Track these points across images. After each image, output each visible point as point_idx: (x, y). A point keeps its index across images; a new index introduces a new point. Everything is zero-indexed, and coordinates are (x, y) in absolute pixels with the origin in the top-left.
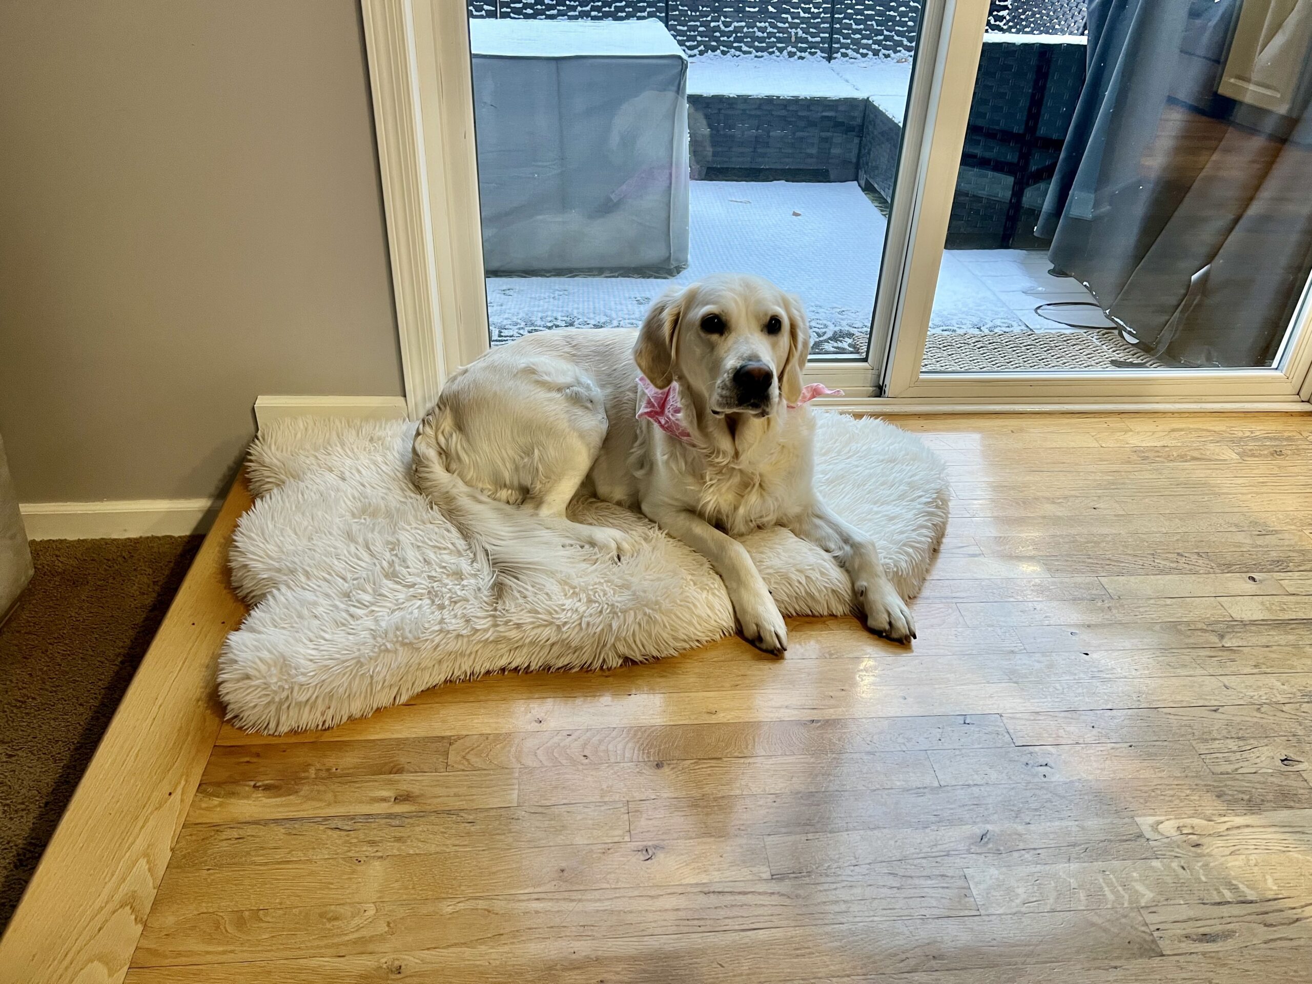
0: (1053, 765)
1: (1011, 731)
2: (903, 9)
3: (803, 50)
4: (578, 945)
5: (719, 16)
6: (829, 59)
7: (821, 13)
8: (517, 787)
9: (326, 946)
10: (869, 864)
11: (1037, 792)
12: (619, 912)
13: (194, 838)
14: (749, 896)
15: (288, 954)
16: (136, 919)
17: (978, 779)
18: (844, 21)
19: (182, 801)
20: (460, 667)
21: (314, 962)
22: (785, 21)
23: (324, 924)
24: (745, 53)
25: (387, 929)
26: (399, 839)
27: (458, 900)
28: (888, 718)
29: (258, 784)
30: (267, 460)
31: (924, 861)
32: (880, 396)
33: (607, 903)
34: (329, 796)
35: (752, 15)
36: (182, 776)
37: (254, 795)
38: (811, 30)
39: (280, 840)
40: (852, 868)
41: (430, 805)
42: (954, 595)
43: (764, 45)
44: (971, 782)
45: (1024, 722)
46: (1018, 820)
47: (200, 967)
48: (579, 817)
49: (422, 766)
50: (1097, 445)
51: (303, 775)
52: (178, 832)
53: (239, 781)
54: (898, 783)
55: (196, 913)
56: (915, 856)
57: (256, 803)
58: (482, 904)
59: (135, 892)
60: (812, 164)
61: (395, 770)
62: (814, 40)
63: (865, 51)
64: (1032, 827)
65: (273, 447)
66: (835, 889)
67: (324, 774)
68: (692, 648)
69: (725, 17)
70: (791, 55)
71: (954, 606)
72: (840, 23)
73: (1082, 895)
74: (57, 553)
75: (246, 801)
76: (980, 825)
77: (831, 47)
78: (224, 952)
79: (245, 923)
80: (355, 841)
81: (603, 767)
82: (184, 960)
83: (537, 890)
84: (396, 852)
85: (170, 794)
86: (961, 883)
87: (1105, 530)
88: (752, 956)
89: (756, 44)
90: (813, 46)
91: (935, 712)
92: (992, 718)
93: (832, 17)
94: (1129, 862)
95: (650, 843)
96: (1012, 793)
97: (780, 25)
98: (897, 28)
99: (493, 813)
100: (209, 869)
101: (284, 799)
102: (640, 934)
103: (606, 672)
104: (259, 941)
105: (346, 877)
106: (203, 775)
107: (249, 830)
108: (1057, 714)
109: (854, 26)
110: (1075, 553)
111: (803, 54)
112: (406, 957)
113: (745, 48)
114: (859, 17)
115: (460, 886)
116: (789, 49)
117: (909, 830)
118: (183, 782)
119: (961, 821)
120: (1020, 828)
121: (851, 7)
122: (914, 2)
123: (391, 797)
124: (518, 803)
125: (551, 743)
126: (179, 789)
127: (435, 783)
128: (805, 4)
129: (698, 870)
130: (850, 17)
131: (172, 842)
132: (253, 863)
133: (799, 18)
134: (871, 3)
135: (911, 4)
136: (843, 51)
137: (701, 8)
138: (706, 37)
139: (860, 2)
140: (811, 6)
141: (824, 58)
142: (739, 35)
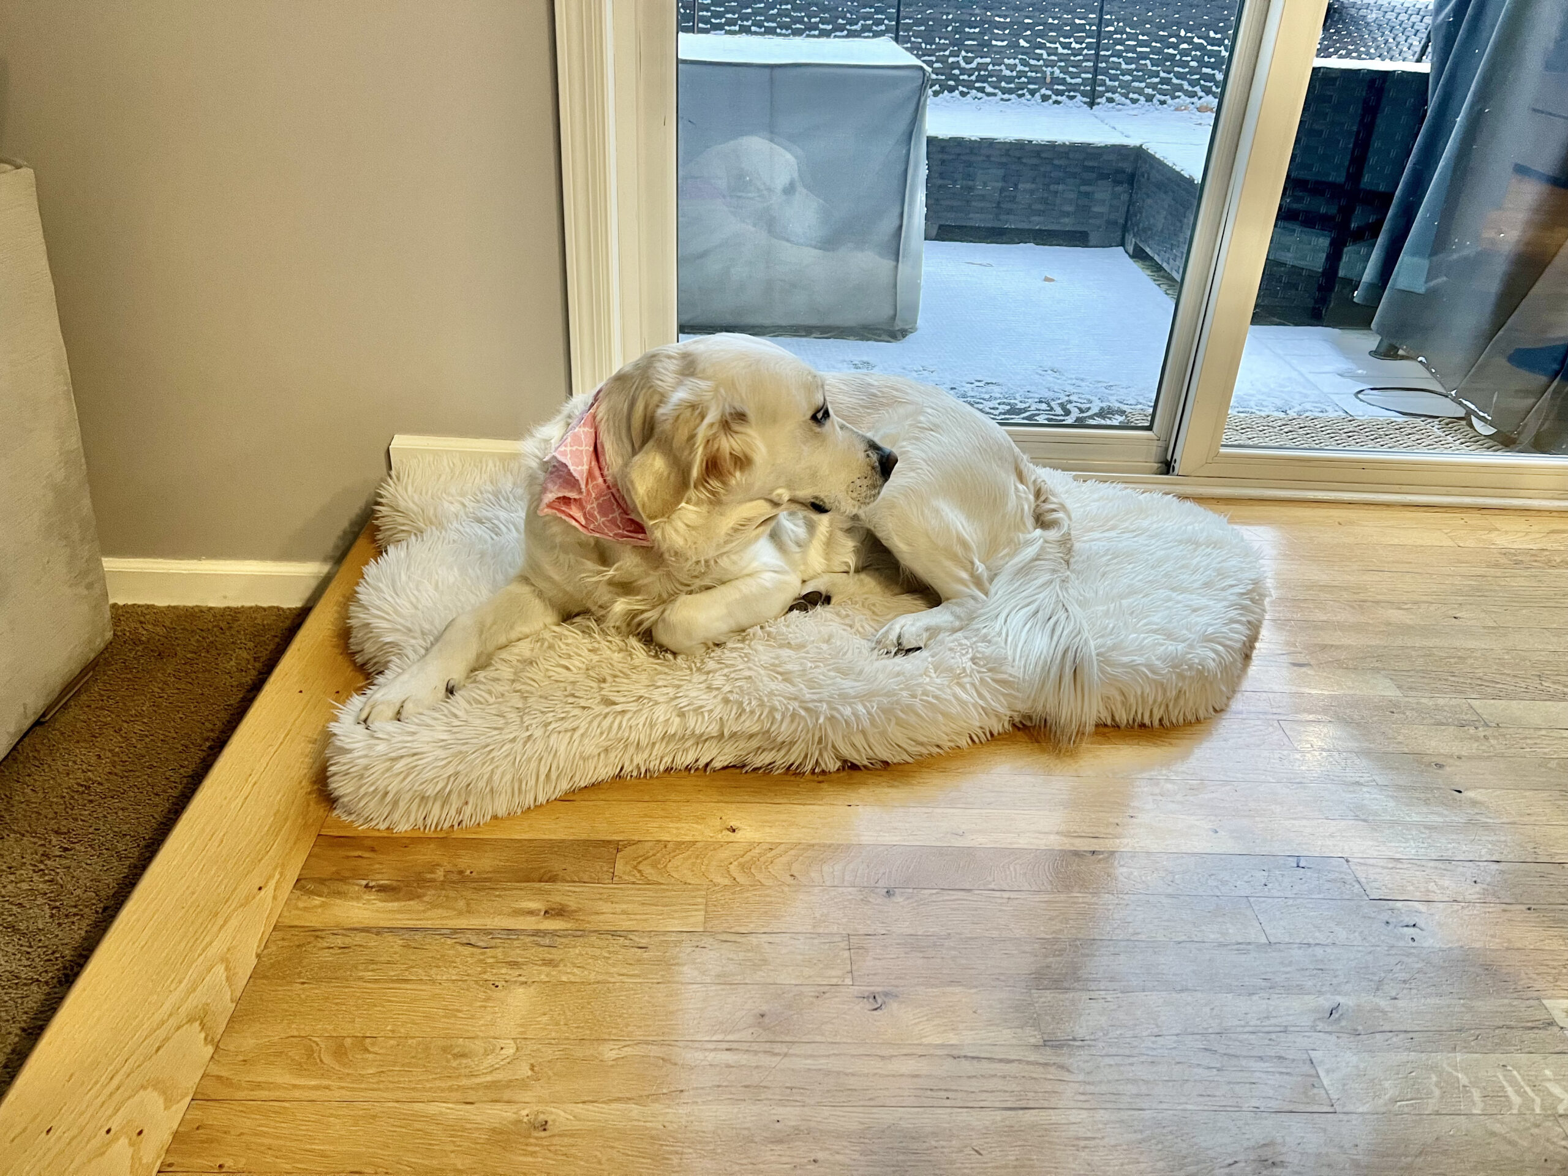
0: (1423, 926)
1: (1363, 880)
2: (1185, 46)
3: (1060, 93)
4: (781, 1112)
5: (959, 50)
6: (1092, 104)
7: (1083, 49)
8: (702, 907)
9: (450, 1089)
10: (1177, 1035)
11: (1405, 959)
12: (838, 1073)
13: (286, 944)
14: (1015, 1064)
15: (400, 1095)
16: (206, 1039)
17: (1321, 937)
18: (1112, 59)
19: (275, 898)
20: (632, 761)
21: (433, 1108)
22: (1039, 58)
23: (448, 1061)
24: (989, 94)
25: (530, 1073)
26: (549, 963)
27: (623, 1043)
28: (1194, 854)
29: (371, 884)
30: (402, 504)
31: (1253, 1036)
32: (1166, 473)
33: (823, 1061)
34: (461, 904)
35: (1000, 51)
36: (275, 869)
37: (366, 897)
38: (1071, 69)
39: (396, 953)
40: (1154, 1039)
41: (589, 922)
42: (1275, 711)
43: (1012, 86)
44: (1311, 941)
45: (1379, 870)
46: (1379, 993)
47: (286, 1104)
48: (784, 951)
49: (581, 874)
50: (1451, 544)
51: (429, 876)
52: (267, 936)
53: (348, 878)
54: (1212, 936)
55: (283, 1035)
56: (1239, 1029)
57: (366, 906)
58: (655, 1051)
59: (208, 1005)
60: (1068, 224)
61: (546, 878)
62: (1073, 81)
63: (1135, 96)
64: (1400, 1003)
65: (410, 489)
66: (1132, 1064)
67: (455, 877)
68: (931, 755)
69: (967, 52)
70: (1045, 98)
71: (1276, 724)
72: (1107, 62)
73: (1476, 1094)
74: (142, 619)
75: (355, 904)
76: (1328, 996)
77: (1093, 90)
78: (316, 1088)
79: (346, 1054)
80: (491, 960)
81: (816, 890)
82: (264, 1094)
83: (730, 1037)
84: (543, 977)
85: (260, 889)
86: (1307, 1069)
87: (1471, 644)
88: (1019, 1143)
89: (1003, 84)
90: (1073, 88)
91: (1257, 850)
92: (1334, 862)
93: (1097, 55)
94: (1537, 1057)
95: (880, 989)
96: (1370, 958)
97: (1032, 62)
98: (1176, 69)
99: (671, 938)
100: (303, 983)
101: (403, 903)
102: (867, 1103)
103: (821, 776)
104: (363, 1076)
105: (478, 1004)
106: (303, 869)
107: (359, 938)
108: (1423, 863)
109: (1124, 66)
110: (1434, 669)
111: (1059, 98)
112: (554, 1110)
113: (989, 89)
114: (1130, 55)
115: (627, 1025)
116: (1043, 91)
117: (1230, 996)
118: (277, 876)
119: (1301, 990)
120: (1383, 1003)
121: (1121, 42)
122: (1199, 38)
123: (540, 910)
124: (705, 928)
125: (747, 857)
126: (272, 884)
127: (598, 896)
128: (1065, 38)
129: (943, 1028)
130: (1119, 55)
131: (258, 947)
132: (360, 978)
133: (1055, 54)
134: (1145, 38)
135: (1196, 40)
136: (1109, 95)
137: (937, 40)
138: (942, 74)
139: (1134, 37)
140: (1072, 40)
141: (1085, 103)
142: (982, 73)
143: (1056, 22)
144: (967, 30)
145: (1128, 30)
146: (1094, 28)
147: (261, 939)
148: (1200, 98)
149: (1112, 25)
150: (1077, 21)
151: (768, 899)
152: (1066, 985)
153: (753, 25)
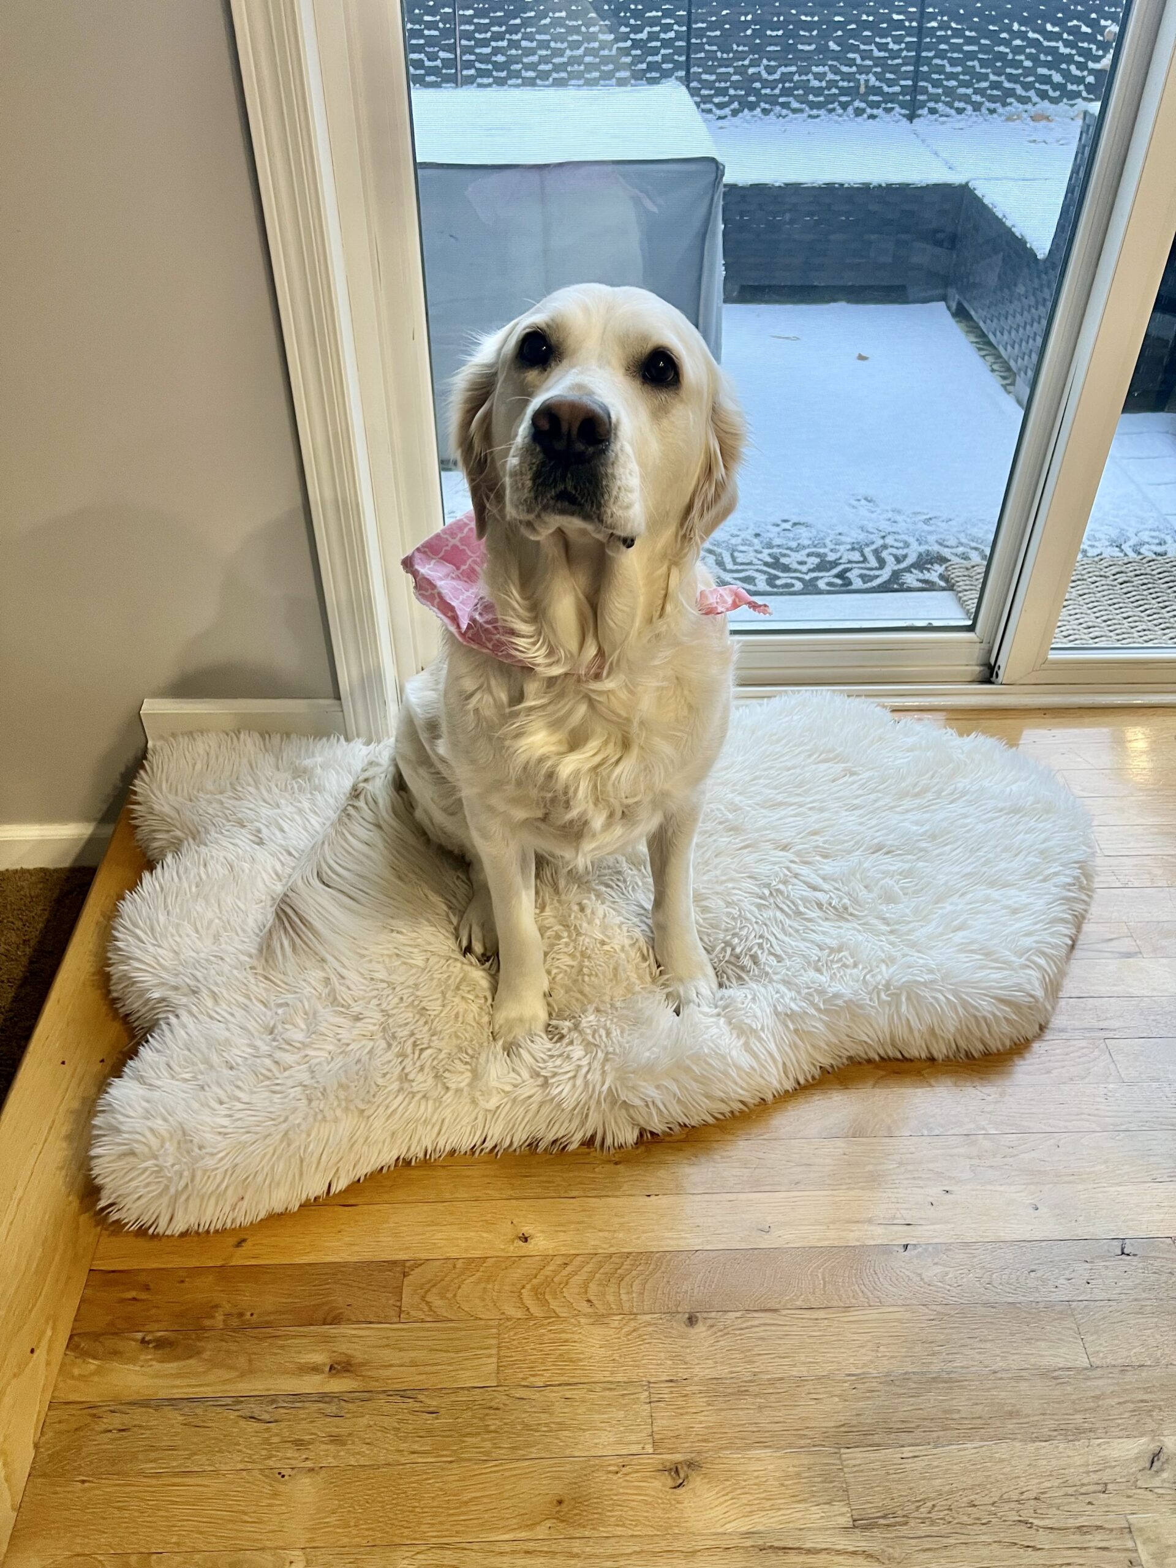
2: (1018, 42)
3: (876, 104)
5: (761, 59)
6: (911, 118)
7: (901, 50)
8: (494, 1351)
13: (63, 1427)
18: (935, 61)
19: (48, 1363)
22: (851, 63)
24: (795, 111)
26: (336, 1440)
27: (416, 1549)
28: (1014, 1243)
29: (147, 1338)
30: (157, 805)
31: (1071, 1500)
32: (991, 682)
34: (242, 1361)
35: (807, 56)
36: (46, 1322)
37: (142, 1357)
38: (888, 76)
39: (176, 1434)
40: (969, 1510)
41: (378, 1380)
42: (1103, 1025)
43: (821, 99)
48: (581, 1409)
49: (367, 1312)
51: (207, 1323)
52: (43, 1416)
53: (122, 1331)
54: (1030, 1360)
55: (68, 1553)
57: (146, 1370)
60: (883, 278)
61: (330, 1318)
62: (891, 90)
63: (961, 105)
65: (165, 785)
67: (235, 1322)
69: (769, 60)
70: (859, 112)
71: (1102, 1043)
72: (929, 65)
75: (131, 1367)
76: (1150, 1437)
77: (914, 100)
80: (275, 1440)
81: (614, 1320)
83: (526, 1535)
84: (332, 1461)
85: (32, 1351)
86: (1124, 1540)
89: (811, 97)
90: (891, 98)
91: (1080, 1233)
92: (1162, 1245)
93: (918, 56)
95: (682, 1457)
97: (845, 69)
98: (1008, 70)
99: (463, 1397)
100: (83, 1482)
101: (182, 1364)
103: (617, 1154)
105: (265, 1502)
106: (75, 1320)
107: (137, 1416)
109: (948, 69)
111: (875, 112)
113: (795, 105)
114: (955, 55)
115: (419, 1524)
116: (857, 104)
118: (49, 1333)
119: (1123, 1430)
121: (945, 39)
122: (1034, 31)
123: (324, 1365)
124: (499, 1380)
125: (540, 1278)
126: (44, 1343)
127: (385, 1342)
128: (881, 37)
129: (748, 1509)
130: (941, 55)
131: (35, 1433)
132: (141, 1473)
133: (871, 58)
134: (973, 34)
135: (1031, 35)
136: (931, 104)
137: (735, 47)
138: (741, 89)
139: (957, 33)
140: (889, 40)
141: (904, 116)
142: (787, 85)
143: (871, 18)
144: (769, 33)
145: (953, 25)
146: (914, 24)
147: (38, 1421)
148: (1035, 104)
149: (935, 19)
150: (896, 17)
151: (564, 1336)
152: (876, 1439)
153: (523, 39)
